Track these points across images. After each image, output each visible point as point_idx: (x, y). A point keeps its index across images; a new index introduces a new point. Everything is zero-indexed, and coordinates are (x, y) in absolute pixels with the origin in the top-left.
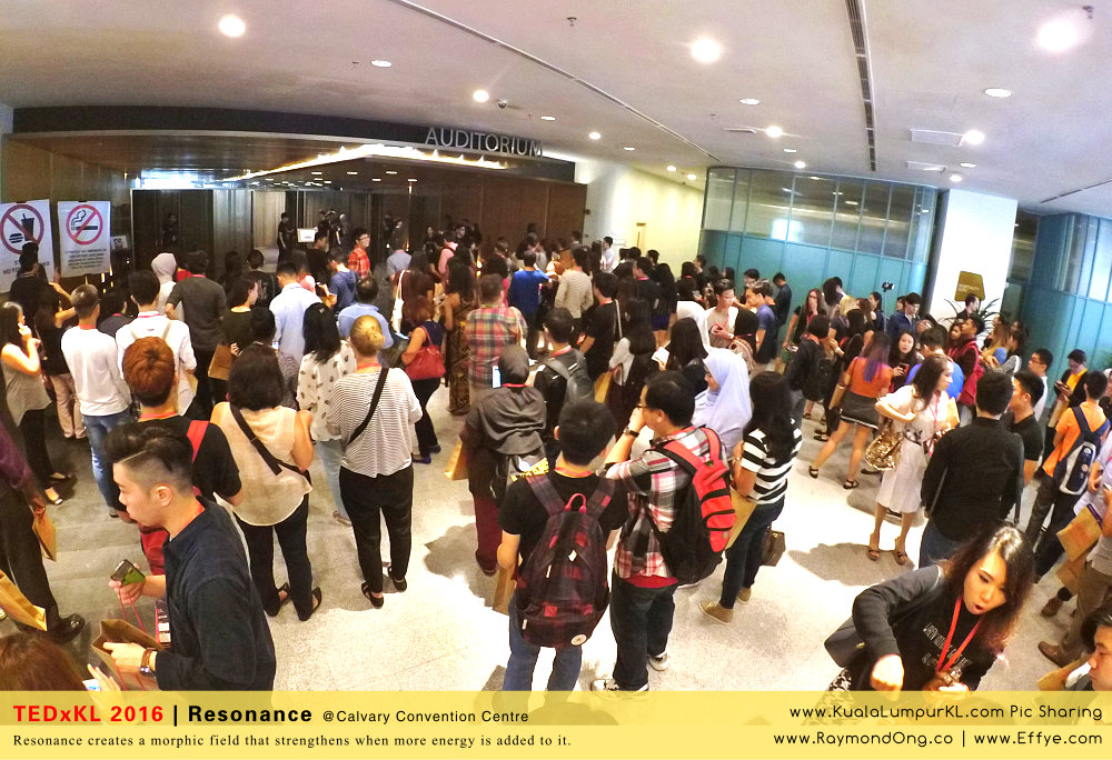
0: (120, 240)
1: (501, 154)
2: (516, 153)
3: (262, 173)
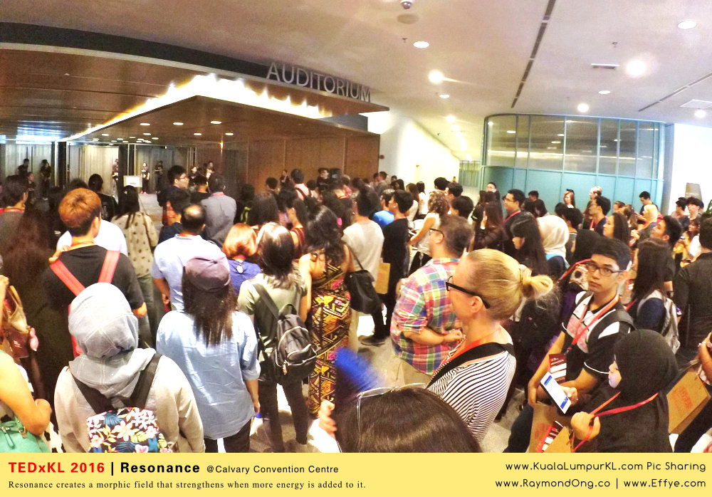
1: (337, 96)
2: (350, 96)
3: (99, 127)
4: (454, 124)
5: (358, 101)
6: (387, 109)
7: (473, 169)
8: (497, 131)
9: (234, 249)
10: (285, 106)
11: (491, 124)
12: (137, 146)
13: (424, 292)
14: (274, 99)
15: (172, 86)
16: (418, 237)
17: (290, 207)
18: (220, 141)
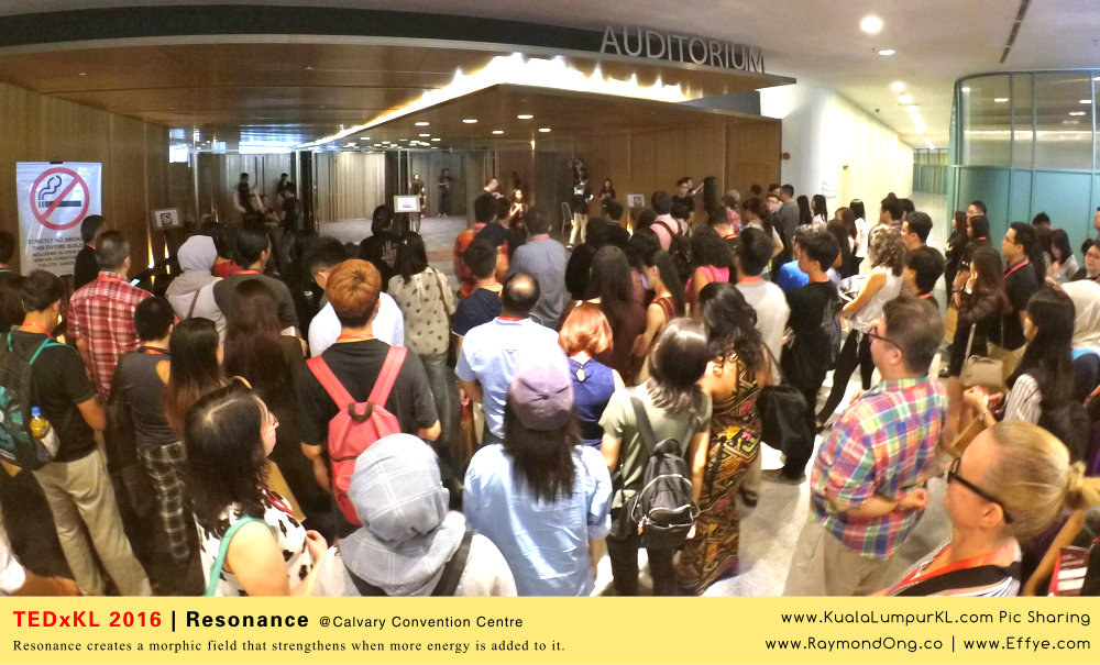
0: (169, 215)
1: (712, 68)
2: (731, 66)
3: (356, 128)
4: (903, 93)
5: (743, 74)
6: (793, 81)
7: (936, 163)
8: (979, 100)
9: (575, 341)
10: (629, 88)
11: (966, 90)
12: (411, 153)
13: (873, 446)
14: (611, 80)
15: (459, 73)
16: (856, 305)
17: (650, 265)
18: (530, 140)
